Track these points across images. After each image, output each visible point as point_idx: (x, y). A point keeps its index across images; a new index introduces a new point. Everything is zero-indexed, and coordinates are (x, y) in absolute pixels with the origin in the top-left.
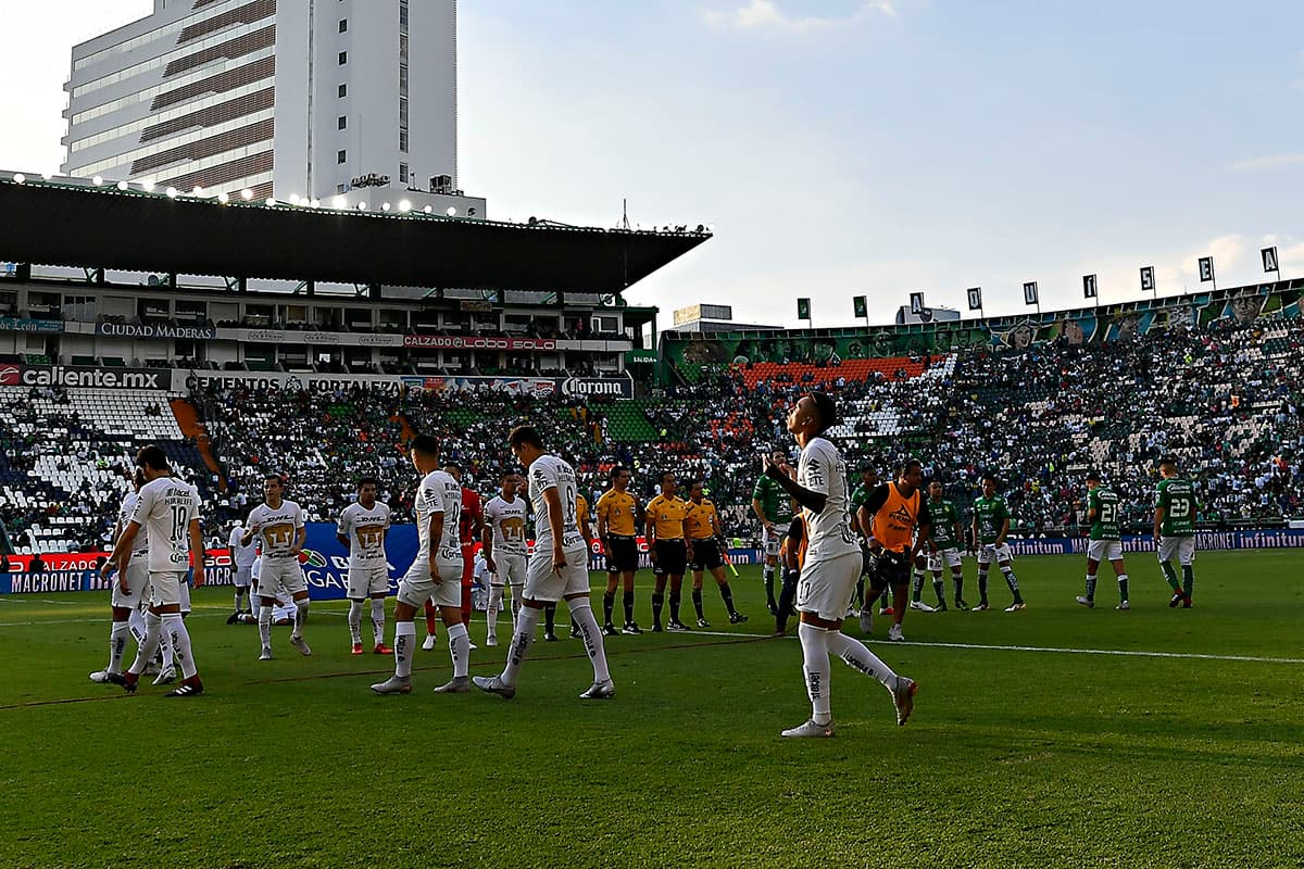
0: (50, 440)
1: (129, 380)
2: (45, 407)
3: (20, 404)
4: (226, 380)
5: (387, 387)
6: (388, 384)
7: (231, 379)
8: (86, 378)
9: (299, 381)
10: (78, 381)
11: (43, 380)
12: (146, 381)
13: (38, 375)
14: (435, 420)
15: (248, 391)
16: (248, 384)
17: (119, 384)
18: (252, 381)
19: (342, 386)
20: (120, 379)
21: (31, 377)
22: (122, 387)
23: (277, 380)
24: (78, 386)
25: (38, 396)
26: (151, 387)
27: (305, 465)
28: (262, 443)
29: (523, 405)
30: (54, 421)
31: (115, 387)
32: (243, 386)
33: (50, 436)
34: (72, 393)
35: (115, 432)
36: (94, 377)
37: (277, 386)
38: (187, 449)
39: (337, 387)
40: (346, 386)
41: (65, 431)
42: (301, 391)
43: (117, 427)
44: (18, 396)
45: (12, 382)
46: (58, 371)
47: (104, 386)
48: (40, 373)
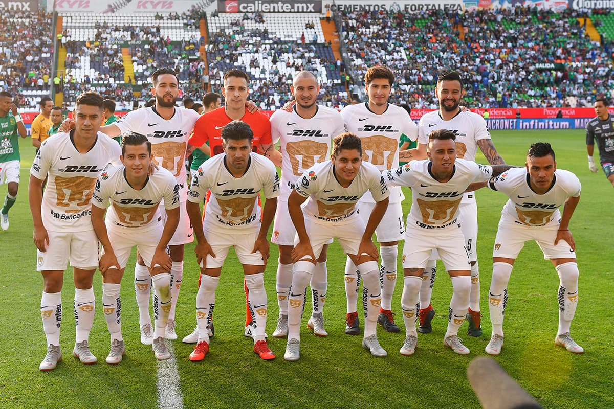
0: (249, 44)
1: (298, 7)
2: (250, 25)
3: (236, 24)
4: (354, 5)
5: (454, 7)
6: (454, 5)
7: (357, 5)
8: (274, 7)
9: (398, 5)
10: (270, 9)
11: (251, 9)
12: (308, 8)
13: (248, 6)
14: (482, 28)
15: (367, 12)
16: (367, 8)
17: (292, 10)
18: (370, 6)
19: (425, 8)
20: (293, 7)
21: (244, 8)
22: (294, 12)
23: (384, 5)
24: (269, 12)
25: (247, 19)
26: (311, 12)
27: (393, 58)
28: (369, 45)
29: (544, 18)
30: (254, 33)
31: (290, 12)
32: (364, 9)
33: (251, 42)
34: (266, 16)
35: (287, 39)
36: (278, 7)
37: (385, 9)
38: (325, 49)
39: (422, 9)
40: (428, 8)
41: (259, 39)
42: (399, 11)
43: (288, 36)
44: (237, 19)
45: (234, 10)
46: (259, 3)
47: (284, 12)
48: (249, 5)
